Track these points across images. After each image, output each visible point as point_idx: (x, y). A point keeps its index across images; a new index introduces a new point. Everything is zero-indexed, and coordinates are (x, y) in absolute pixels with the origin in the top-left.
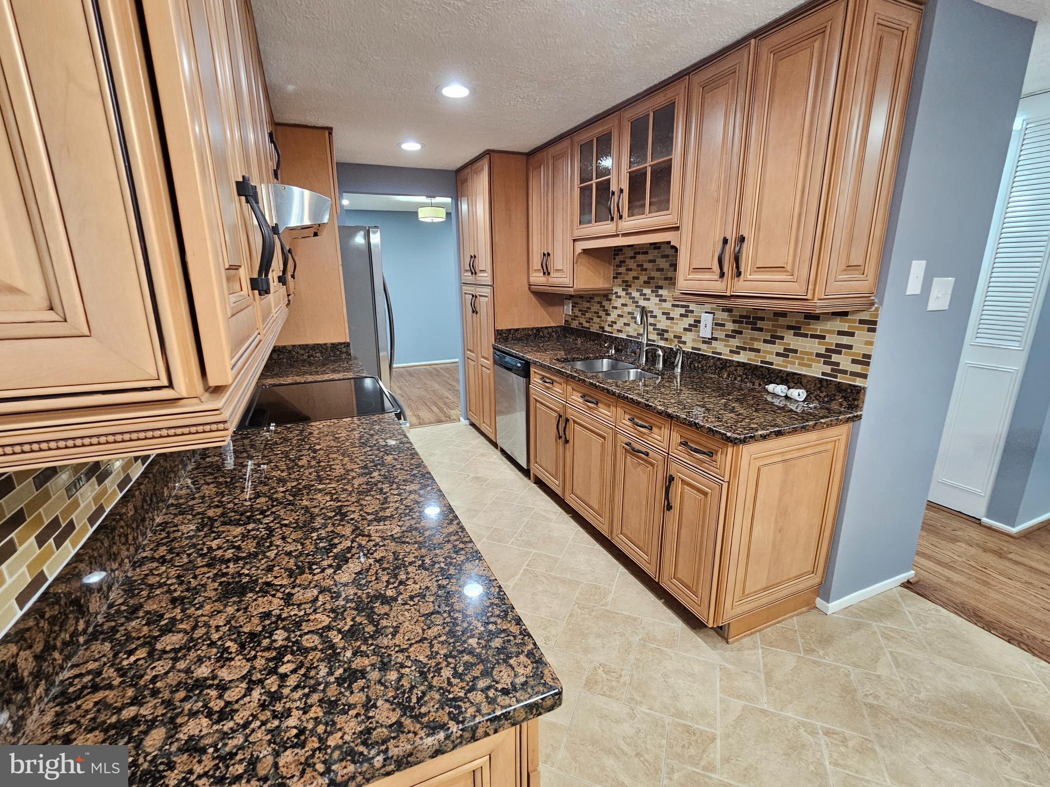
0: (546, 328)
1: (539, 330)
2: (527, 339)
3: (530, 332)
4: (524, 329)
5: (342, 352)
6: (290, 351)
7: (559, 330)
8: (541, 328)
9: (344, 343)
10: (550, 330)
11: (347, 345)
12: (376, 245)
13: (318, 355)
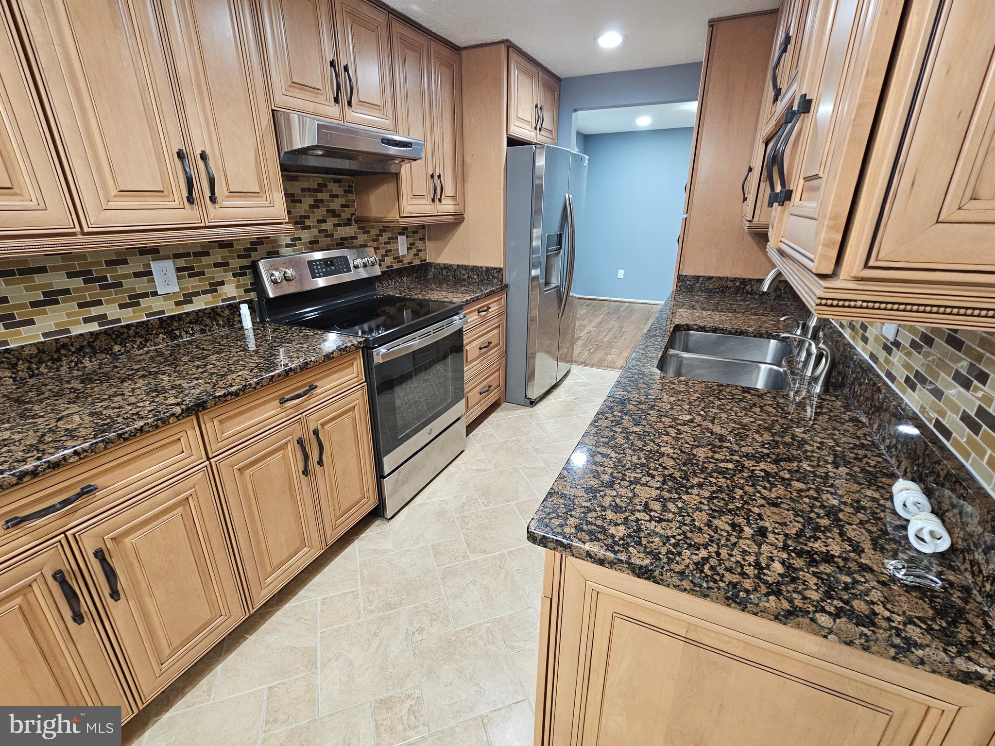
0: (758, 280)
1: (745, 282)
2: (723, 292)
3: (730, 284)
4: (721, 279)
5: (494, 277)
8: (750, 280)
9: (497, 268)
11: (500, 270)
12: (541, 167)
13: (475, 277)
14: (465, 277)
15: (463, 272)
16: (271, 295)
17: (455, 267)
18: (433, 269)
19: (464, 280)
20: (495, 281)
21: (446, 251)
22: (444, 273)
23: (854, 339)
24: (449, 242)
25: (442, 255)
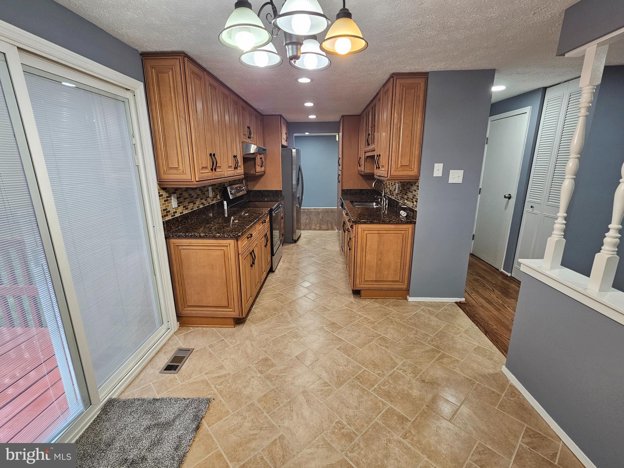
0: (365, 189)
1: (362, 190)
3: (357, 191)
5: (279, 194)
6: (262, 192)
7: (371, 191)
8: (363, 189)
9: (279, 191)
10: (367, 191)
11: (281, 191)
12: (294, 155)
13: (271, 194)
14: (267, 195)
15: (266, 193)
16: (231, 198)
17: (262, 191)
18: (252, 193)
19: (266, 196)
20: (279, 195)
21: (258, 185)
22: (257, 193)
23: (391, 196)
24: (258, 182)
25: (256, 186)
